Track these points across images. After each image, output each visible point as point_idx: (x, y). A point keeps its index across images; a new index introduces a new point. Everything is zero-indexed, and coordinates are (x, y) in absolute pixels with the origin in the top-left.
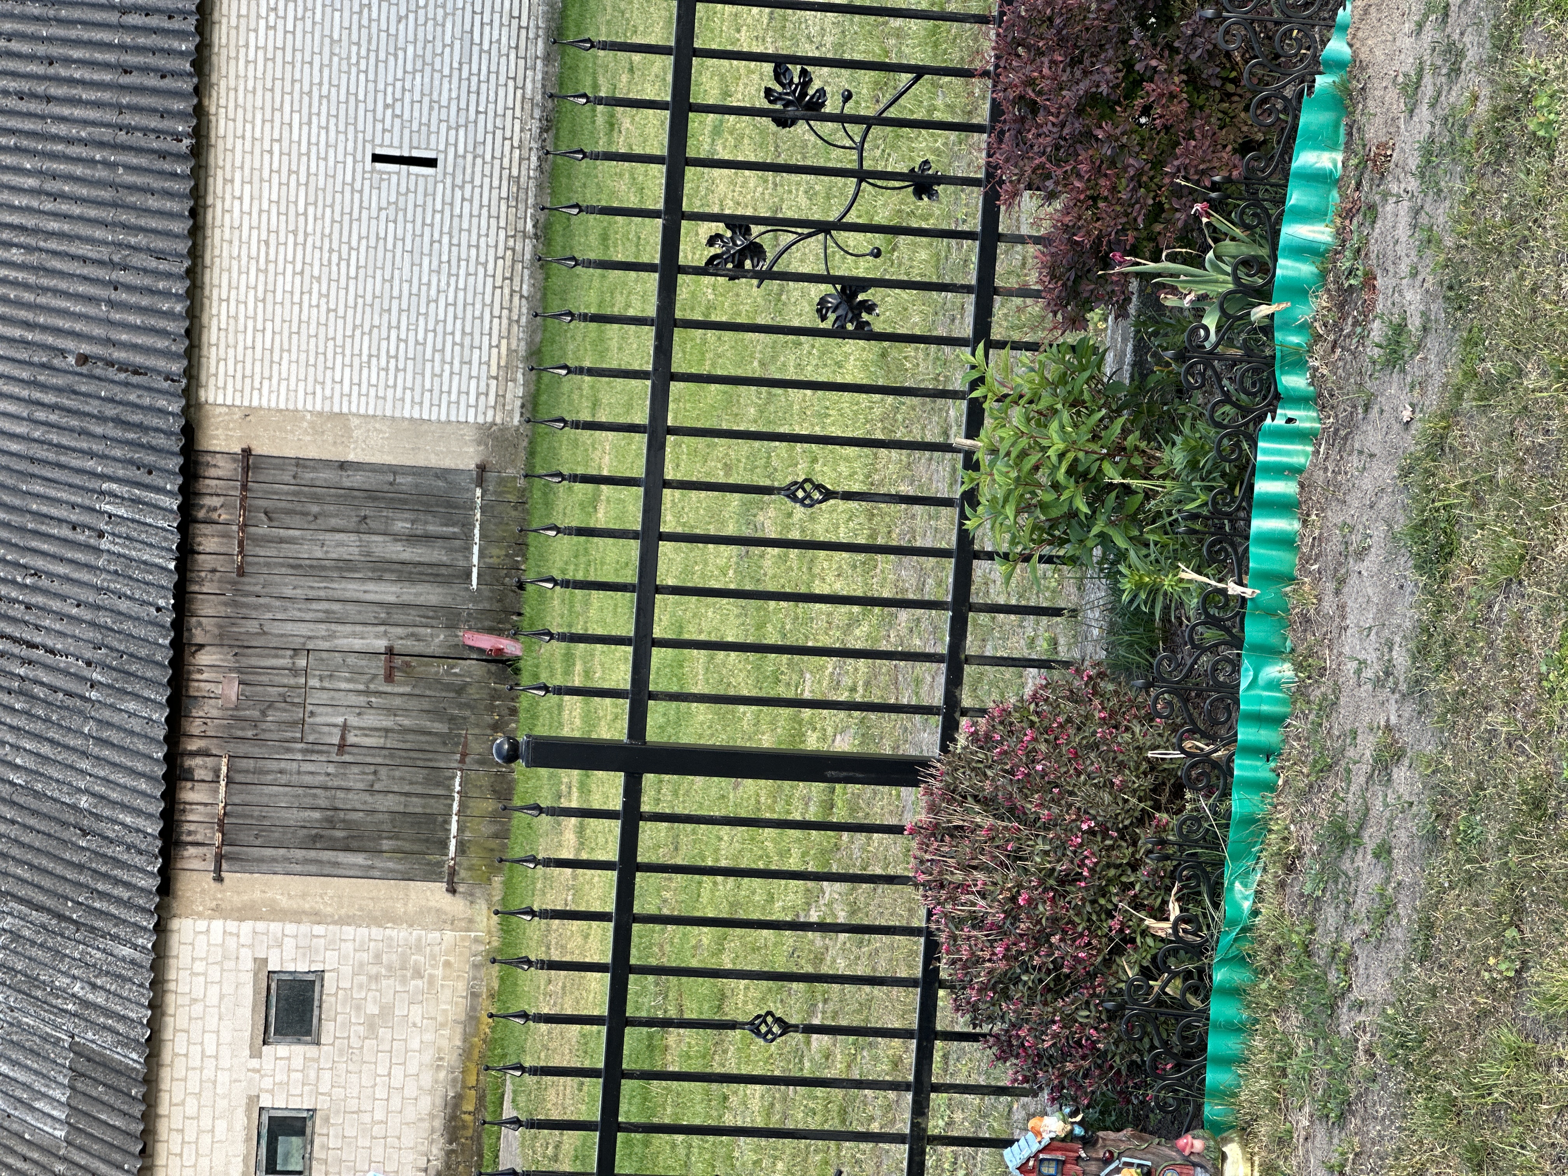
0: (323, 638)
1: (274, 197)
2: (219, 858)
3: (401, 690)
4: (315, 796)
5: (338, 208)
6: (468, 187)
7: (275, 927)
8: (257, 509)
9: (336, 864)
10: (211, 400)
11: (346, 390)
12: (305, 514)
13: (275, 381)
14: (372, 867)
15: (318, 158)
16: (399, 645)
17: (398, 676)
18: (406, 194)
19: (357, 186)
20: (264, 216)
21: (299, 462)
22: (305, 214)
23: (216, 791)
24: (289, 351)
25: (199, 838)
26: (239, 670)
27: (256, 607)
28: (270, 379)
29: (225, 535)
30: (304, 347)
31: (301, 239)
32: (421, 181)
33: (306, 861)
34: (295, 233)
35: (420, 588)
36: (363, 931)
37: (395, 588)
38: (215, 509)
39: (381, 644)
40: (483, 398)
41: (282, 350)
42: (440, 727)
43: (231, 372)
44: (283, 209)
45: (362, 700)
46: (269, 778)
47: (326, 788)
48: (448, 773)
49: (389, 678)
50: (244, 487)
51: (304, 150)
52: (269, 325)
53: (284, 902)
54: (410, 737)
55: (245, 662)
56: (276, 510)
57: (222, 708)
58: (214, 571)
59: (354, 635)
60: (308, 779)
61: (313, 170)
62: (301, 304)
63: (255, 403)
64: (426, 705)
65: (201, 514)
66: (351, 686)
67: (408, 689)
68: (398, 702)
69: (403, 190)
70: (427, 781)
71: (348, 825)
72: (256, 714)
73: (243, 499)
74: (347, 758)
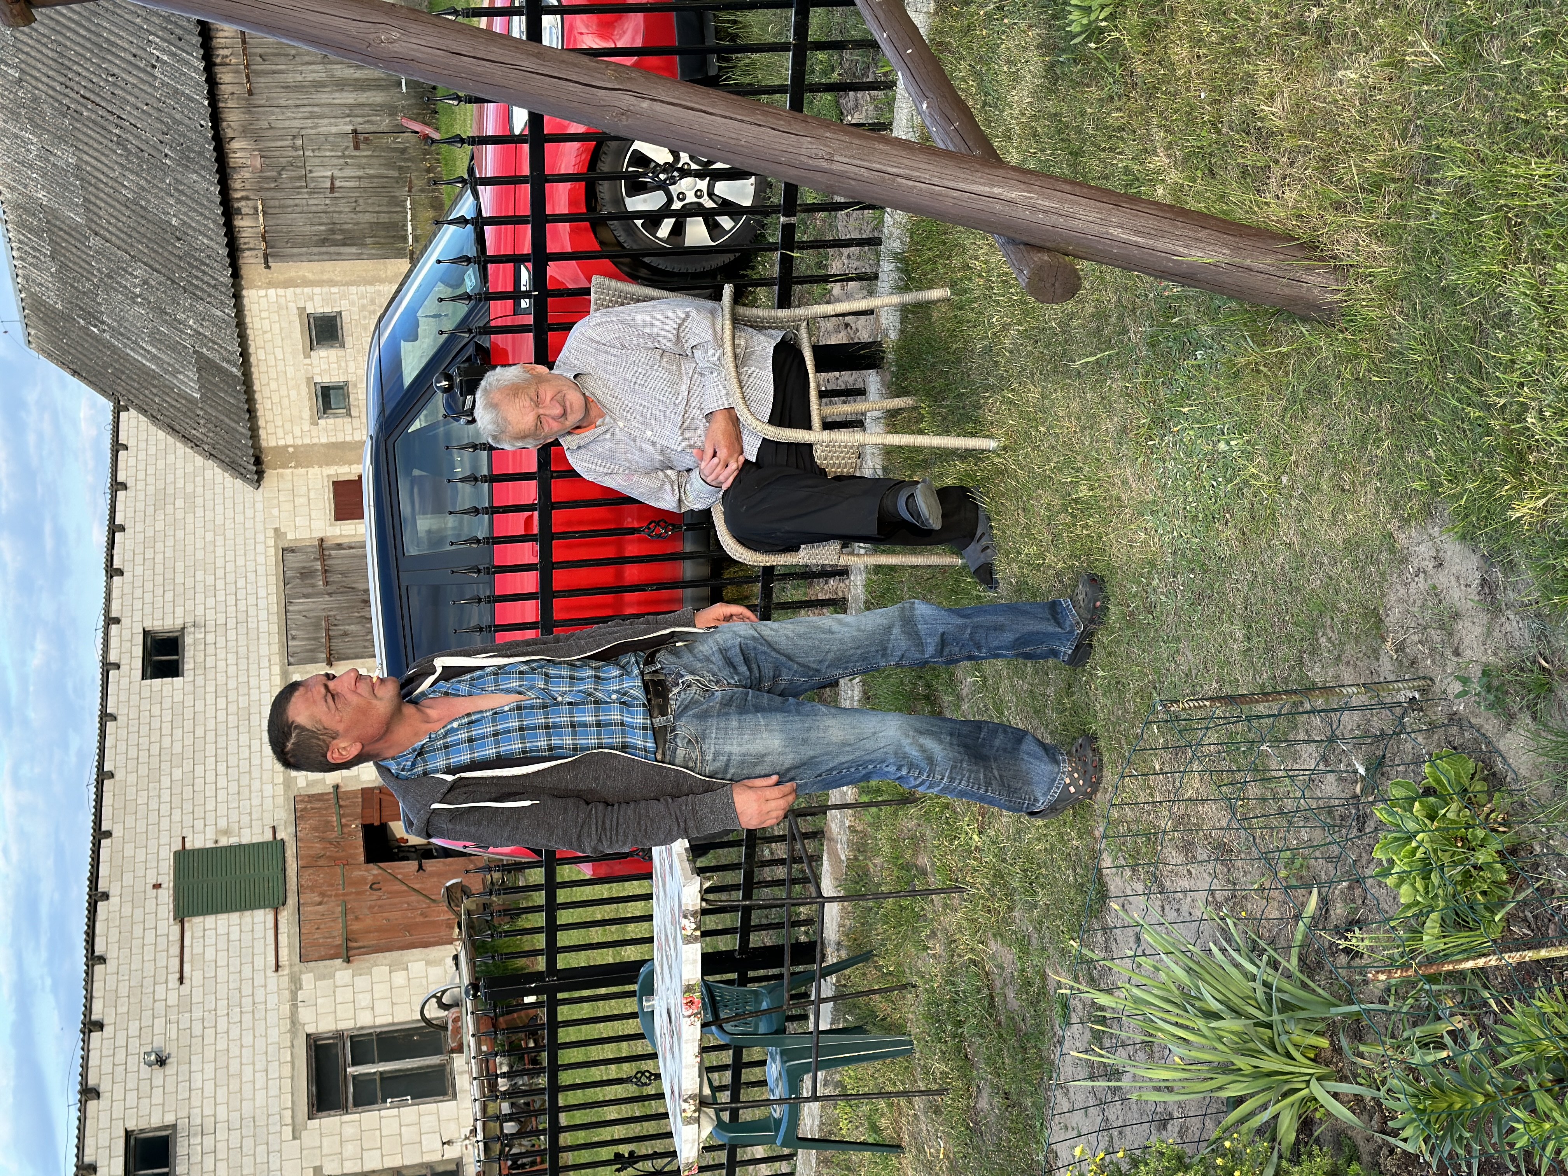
0: (311, 128)
2: (266, 257)
3: (365, 153)
4: (320, 217)
7: (306, 290)
8: (255, 54)
9: (339, 254)
12: (288, 55)
14: (361, 254)
16: (360, 128)
17: (362, 146)
23: (257, 219)
25: (251, 246)
26: (260, 150)
27: (264, 113)
29: (237, 72)
33: (320, 254)
35: (369, 94)
36: (362, 288)
37: (353, 95)
38: (227, 57)
39: (349, 128)
42: (395, 174)
45: (342, 161)
46: (290, 209)
47: (326, 212)
48: (402, 198)
49: (357, 147)
50: (244, 42)
53: (310, 276)
54: (376, 180)
55: (262, 145)
56: (267, 54)
57: (253, 172)
58: (233, 93)
59: (331, 124)
60: (314, 208)
64: (383, 161)
65: (218, 60)
66: (333, 154)
67: (370, 153)
68: (364, 161)
70: (389, 204)
71: (342, 231)
72: (275, 174)
73: (244, 49)
74: (336, 195)
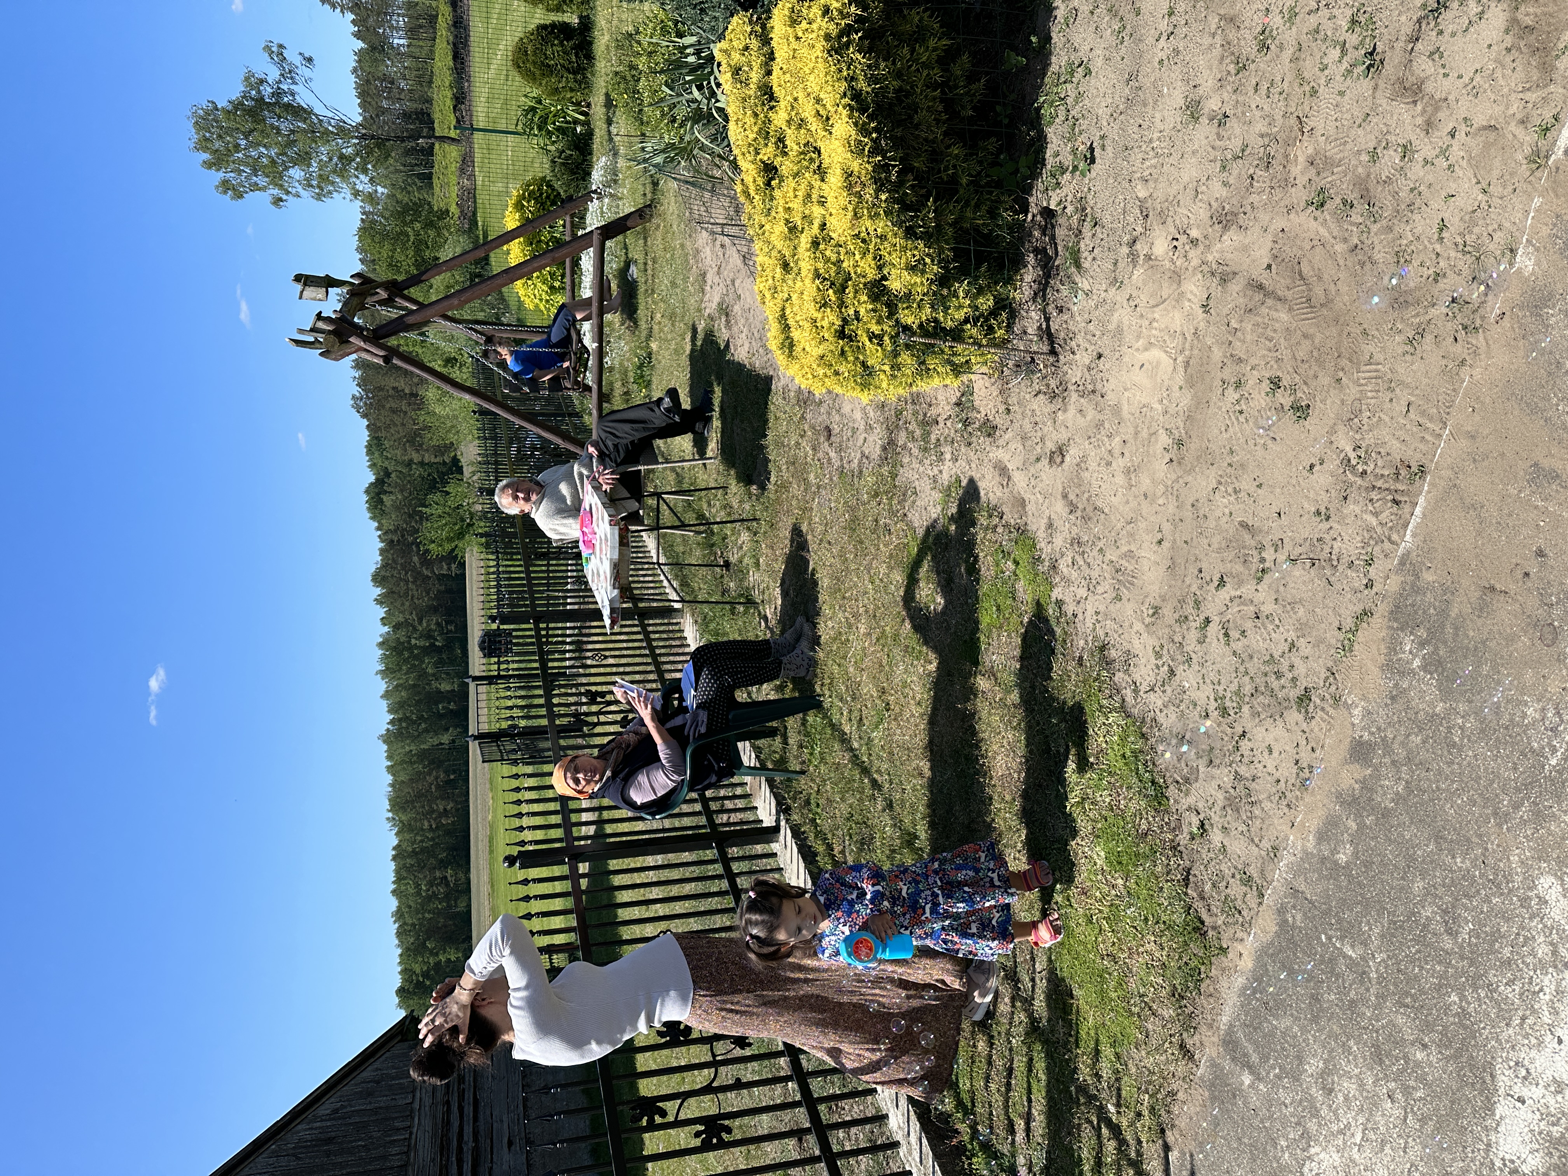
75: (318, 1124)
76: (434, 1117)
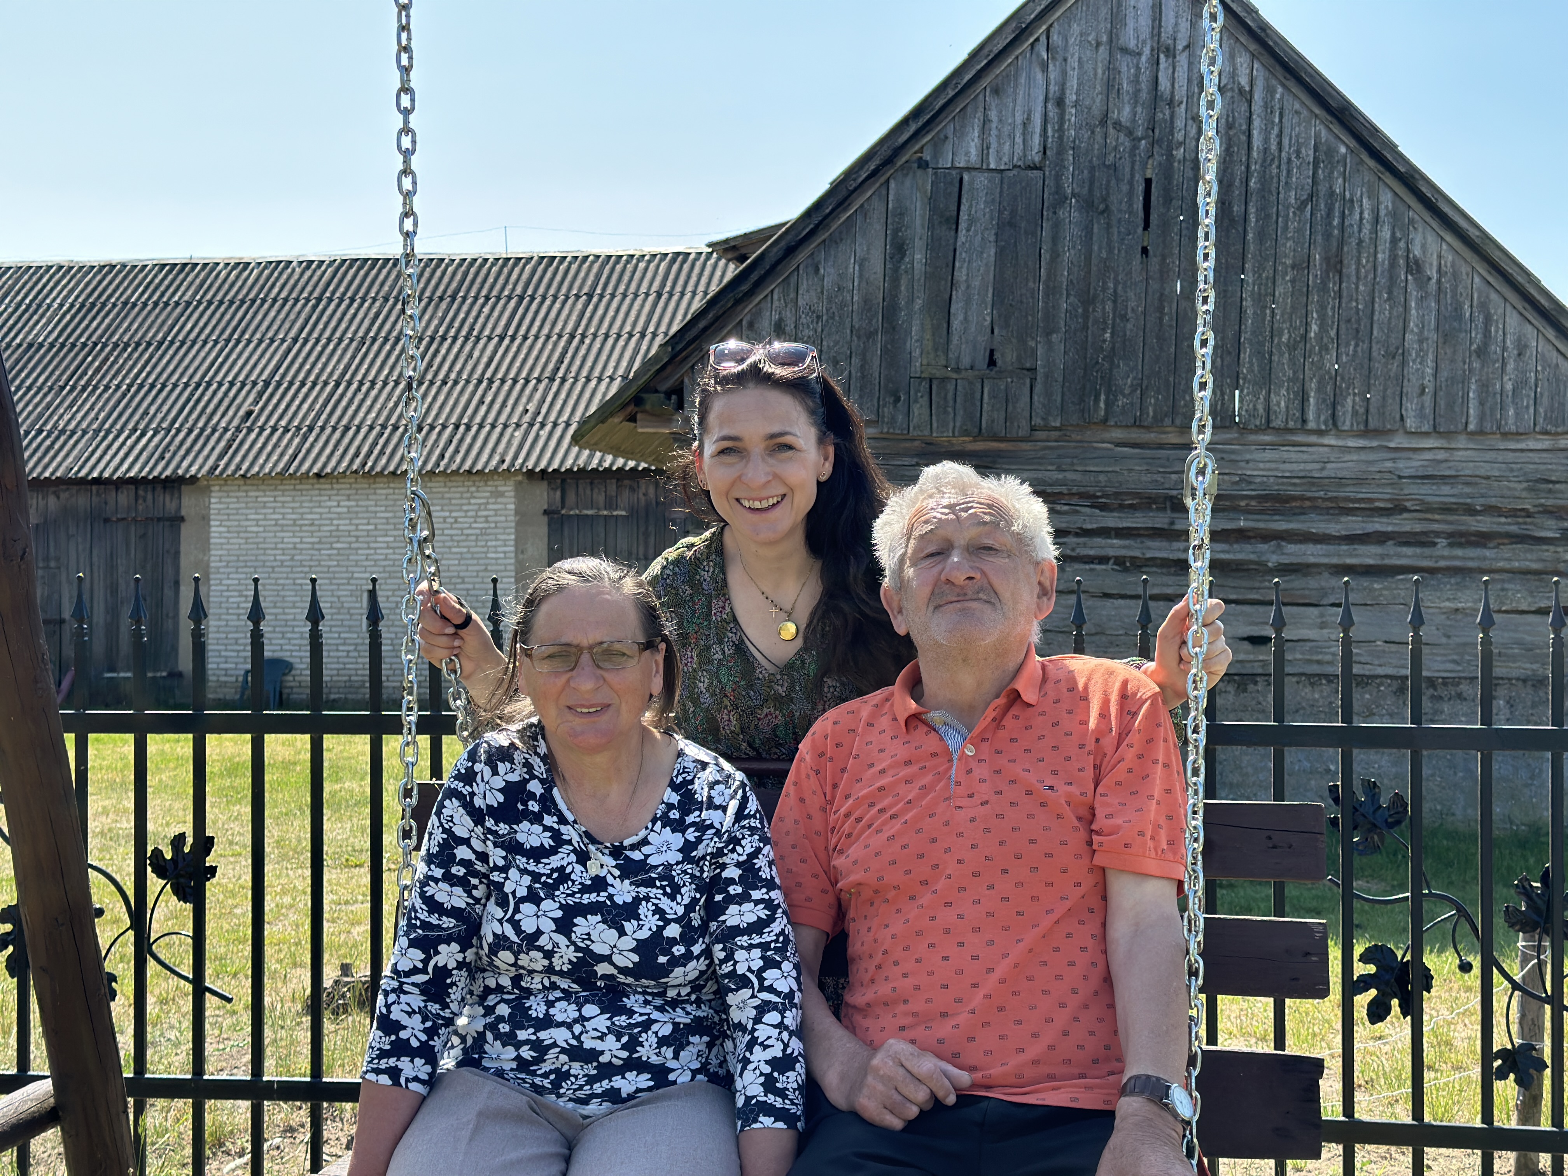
1: (341, 528)
5: (337, 569)
6: (356, 654)
8: (146, 528)
10: (213, 494)
11: (224, 582)
13: (226, 535)
15: (368, 555)
16: (66, 627)
18: (349, 613)
19: (352, 581)
20: (328, 522)
21: (177, 553)
22: (332, 548)
24: (246, 543)
27: (84, 531)
28: (228, 532)
30: (249, 552)
31: (316, 546)
32: (358, 623)
34: (319, 543)
38: (145, 500)
39: (66, 615)
40: (223, 672)
41: (247, 538)
43: (231, 506)
44: (334, 534)
50: (159, 519)
51: (372, 545)
52: (261, 529)
55: (51, 526)
56: (146, 540)
58: (106, 503)
59: (71, 597)
61: (360, 552)
62: (276, 549)
63: (212, 523)
69: (352, 611)
73: (152, 519)
75: (1386, 233)
76: (1360, 481)
